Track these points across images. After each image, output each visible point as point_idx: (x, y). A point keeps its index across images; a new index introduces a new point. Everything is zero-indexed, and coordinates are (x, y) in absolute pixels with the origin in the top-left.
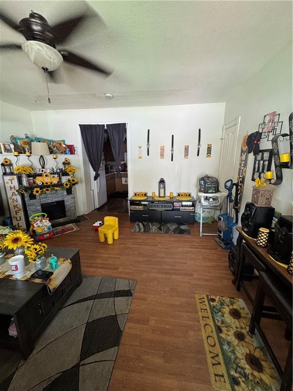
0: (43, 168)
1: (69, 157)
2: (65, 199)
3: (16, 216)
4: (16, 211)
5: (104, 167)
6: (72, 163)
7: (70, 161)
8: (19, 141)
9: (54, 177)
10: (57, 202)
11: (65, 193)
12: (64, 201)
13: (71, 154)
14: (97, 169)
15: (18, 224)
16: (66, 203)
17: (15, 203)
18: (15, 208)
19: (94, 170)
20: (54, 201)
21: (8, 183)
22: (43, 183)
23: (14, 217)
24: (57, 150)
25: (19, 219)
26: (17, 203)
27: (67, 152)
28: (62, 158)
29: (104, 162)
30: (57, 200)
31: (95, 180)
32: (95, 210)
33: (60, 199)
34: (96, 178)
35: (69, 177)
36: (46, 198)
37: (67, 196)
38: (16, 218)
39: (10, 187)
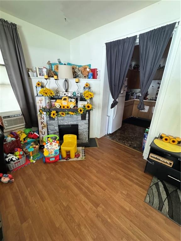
0: (66, 91)
1: (91, 81)
2: (79, 124)
3: (42, 131)
4: (42, 127)
5: (125, 94)
6: (93, 89)
7: (91, 86)
8: (53, 66)
9: (71, 101)
10: (73, 125)
11: (80, 118)
12: (78, 125)
13: (93, 78)
14: (116, 96)
15: (43, 137)
16: (80, 128)
17: (42, 120)
18: (41, 124)
19: (113, 97)
20: (69, 124)
21: (38, 103)
22: (60, 107)
23: (41, 131)
24: (81, 75)
25: (43, 133)
26: (43, 121)
27: (90, 76)
28: (84, 81)
29: (126, 89)
30: (72, 123)
31: (112, 108)
32: (108, 135)
33: (75, 123)
34: (113, 106)
35: (85, 103)
36: (63, 120)
37: (82, 121)
38: (42, 132)
39: (40, 106)
